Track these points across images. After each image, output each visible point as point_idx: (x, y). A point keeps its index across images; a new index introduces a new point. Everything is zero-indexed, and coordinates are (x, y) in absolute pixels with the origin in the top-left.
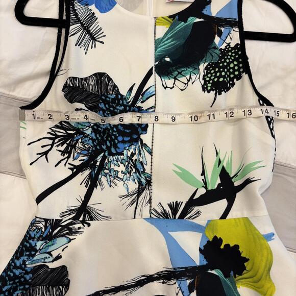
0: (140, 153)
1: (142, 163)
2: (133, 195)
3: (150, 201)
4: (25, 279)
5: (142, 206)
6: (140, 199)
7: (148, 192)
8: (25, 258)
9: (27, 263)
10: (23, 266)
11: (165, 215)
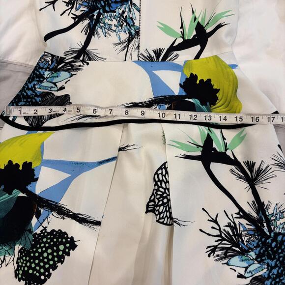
0: (130, 11)
1: (132, 19)
2: (125, 43)
3: (138, 47)
4: (36, 100)
5: (131, 52)
6: (130, 46)
7: (137, 40)
8: (36, 82)
9: (36, 87)
10: (34, 89)
11: (151, 59)
